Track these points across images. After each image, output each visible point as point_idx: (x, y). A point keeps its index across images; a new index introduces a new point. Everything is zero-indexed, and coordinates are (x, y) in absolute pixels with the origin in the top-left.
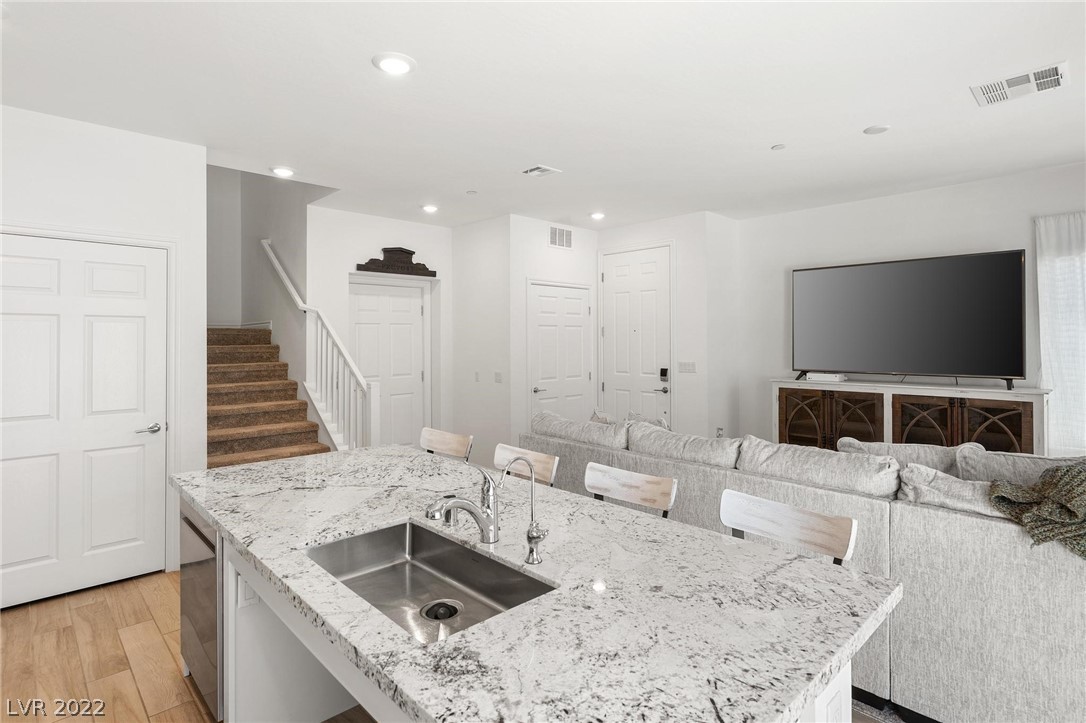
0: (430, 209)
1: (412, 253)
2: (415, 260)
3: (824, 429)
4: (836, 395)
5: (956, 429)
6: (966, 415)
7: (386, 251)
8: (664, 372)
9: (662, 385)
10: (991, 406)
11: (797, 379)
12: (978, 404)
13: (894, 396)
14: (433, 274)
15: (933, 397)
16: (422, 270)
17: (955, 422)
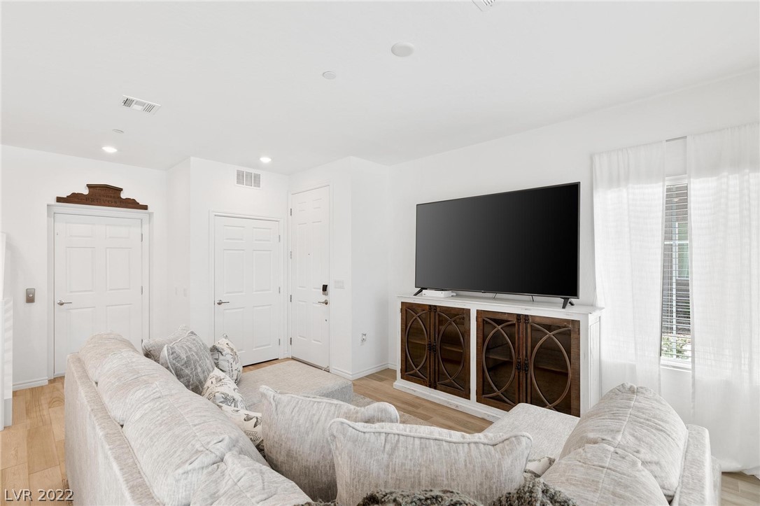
0: (110, 150)
1: (121, 190)
2: (124, 195)
3: (430, 338)
4: (438, 310)
5: (521, 343)
6: (529, 330)
7: (89, 186)
8: (325, 288)
9: (323, 298)
10: (548, 322)
11: (416, 295)
12: (538, 320)
13: (478, 312)
14: (145, 208)
15: (505, 313)
16: (132, 204)
17: (521, 336)
